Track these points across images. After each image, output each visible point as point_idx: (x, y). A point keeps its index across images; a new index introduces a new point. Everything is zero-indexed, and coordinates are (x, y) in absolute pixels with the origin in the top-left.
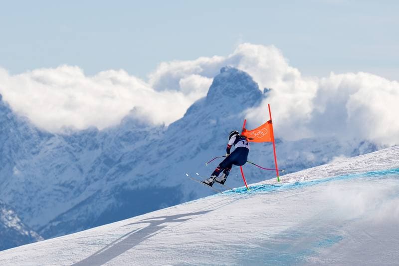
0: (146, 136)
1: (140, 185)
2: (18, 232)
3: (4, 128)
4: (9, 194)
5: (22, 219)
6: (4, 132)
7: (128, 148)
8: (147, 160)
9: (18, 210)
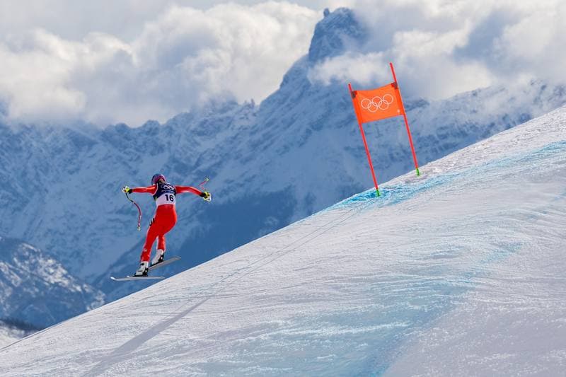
0: (230, 123)
1: (232, 195)
2: (65, 288)
3: (23, 142)
4: (45, 235)
5: (68, 270)
6: (24, 148)
7: (206, 145)
8: (237, 158)
9: (62, 258)
